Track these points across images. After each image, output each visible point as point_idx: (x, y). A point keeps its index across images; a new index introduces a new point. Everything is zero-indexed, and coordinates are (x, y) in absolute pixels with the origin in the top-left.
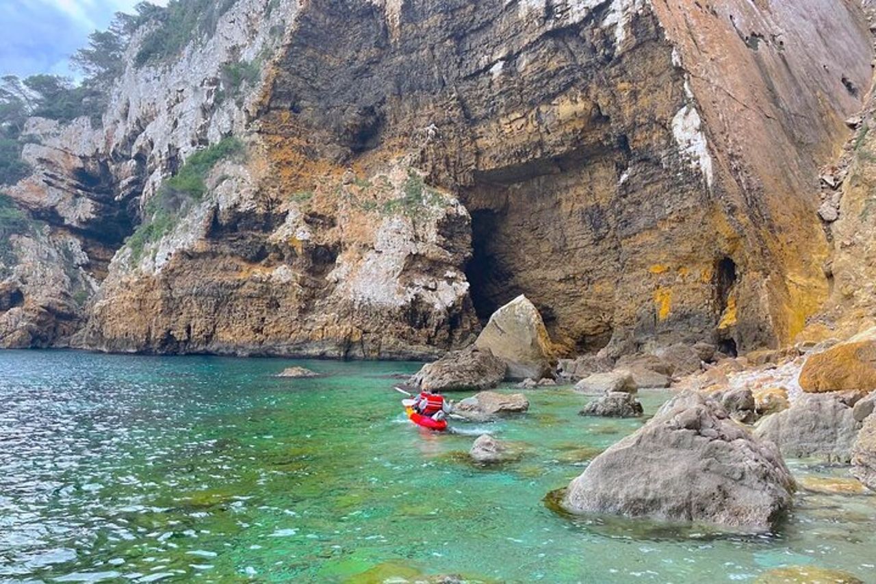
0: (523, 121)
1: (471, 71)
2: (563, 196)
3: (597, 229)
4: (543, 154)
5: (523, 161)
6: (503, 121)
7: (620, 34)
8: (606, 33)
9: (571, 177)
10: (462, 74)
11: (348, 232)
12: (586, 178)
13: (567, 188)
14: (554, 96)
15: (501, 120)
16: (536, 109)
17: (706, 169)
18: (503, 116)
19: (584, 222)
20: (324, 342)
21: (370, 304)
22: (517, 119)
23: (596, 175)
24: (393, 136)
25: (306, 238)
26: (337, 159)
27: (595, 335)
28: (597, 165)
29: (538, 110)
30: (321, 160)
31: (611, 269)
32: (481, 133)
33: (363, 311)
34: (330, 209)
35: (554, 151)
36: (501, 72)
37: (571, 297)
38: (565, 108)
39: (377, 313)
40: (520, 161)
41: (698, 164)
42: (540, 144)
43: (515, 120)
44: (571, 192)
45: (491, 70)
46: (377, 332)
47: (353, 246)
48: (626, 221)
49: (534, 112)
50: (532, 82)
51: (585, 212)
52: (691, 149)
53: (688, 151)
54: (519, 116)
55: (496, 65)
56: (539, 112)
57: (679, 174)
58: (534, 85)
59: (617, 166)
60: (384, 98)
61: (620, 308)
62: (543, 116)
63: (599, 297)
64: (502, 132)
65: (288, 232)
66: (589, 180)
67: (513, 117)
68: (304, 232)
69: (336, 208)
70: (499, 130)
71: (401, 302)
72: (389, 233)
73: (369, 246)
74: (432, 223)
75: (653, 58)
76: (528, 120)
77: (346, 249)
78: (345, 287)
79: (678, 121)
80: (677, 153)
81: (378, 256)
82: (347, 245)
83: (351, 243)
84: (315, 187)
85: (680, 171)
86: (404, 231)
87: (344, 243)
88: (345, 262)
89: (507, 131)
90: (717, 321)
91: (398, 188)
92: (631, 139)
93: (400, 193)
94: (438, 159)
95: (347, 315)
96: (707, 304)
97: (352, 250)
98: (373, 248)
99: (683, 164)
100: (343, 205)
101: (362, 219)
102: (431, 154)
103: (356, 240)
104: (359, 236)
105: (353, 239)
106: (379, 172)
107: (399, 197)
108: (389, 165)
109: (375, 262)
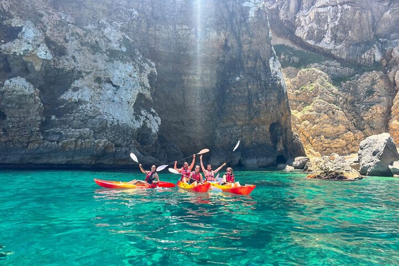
2: (186, 78)
4: (193, 53)
7: (252, 14)
8: (243, 9)
9: (191, 70)
11: (83, 64)
13: (189, 74)
14: (208, 26)
15: (177, 26)
16: (195, 28)
17: (283, 85)
18: (179, 24)
20: (75, 152)
21: (119, 125)
22: (186, 29)
25: (48, 59)
34: (62, 40)
35: (200, 54)
38: (213, 35)
41: (280, 82)
42: (194, 48)
43: (184, 29)
44: (191, 77)
46: (127, 146)
47: (90, 76)
48: (232, 99)
52: (277, 75)
56: (196, 30)
59: (216, 71)
62: (199, 34)
63: (196, 133)
64: (176, 33)
65: (25, 47)
66: (201, 73)
67: (184, 27)
68: (46, 52)
69: (67, 41)
70: (174, 31)
71: (138, 125)
72: (123, 74)
73: (103, 79)
74: (146, 75)
75: (261, 31)
76: (191, 32)
77: (83, 77)
78: (92, 108)
79: (271, 61)
80: (270, 75)
81: (117, 90)
82: (84, 74)
83: (88, 73)
84: (42, 16)
85: (270, 83)
86: (135, 76)
87: (80, 72)
88: (85, 88)
89: (179, 33)
90: (275, 148)
91: (116, 43)
92: (245, 62)
93: (120, 47)
94: (137, 33)
95: (100, 131)
96: (269, 141)
97: (88, 80)
98: (110, 82)
99: (272, 80)
100: (73, 40)
101: (92, 57)
102: (134, 28)
103: (91, 72)
104: (93, 69)
105: (89, 71)
106: (91, 25)
107: (120, 49)
108: (100, 22)
109: (115, 93)
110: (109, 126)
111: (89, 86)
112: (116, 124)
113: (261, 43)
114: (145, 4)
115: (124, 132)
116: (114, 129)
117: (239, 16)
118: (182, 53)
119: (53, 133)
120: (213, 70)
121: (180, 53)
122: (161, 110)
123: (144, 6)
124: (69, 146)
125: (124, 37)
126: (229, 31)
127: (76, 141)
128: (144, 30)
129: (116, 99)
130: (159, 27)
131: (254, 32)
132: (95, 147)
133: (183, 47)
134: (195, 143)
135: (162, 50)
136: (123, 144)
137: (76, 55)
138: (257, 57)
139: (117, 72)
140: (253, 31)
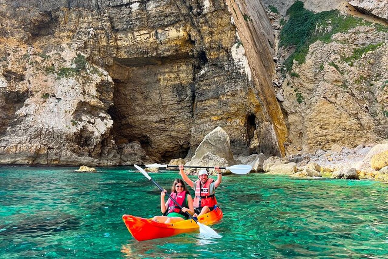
0: (148, 36)
1: (117, 4)
2: (162, 77)
3: (180, 95)
4: (157, 54)
5: (145, 56)
6: (136, 34)
7: (207, 4)
9: (167, 68)
10: (111, 4)
11: (35, 85)
12: (175, 69)
13: (164, 73)
14: (167, 26)
15: (135, 33)
16: (155, 30)
17: (248, 73)
18: (136, 31)
19: (173, 92)
20: (16, 155)
21: (53, 131)
22: (145, 34)
23: (181, 68)
24: (63, 31)
25: (4, 86)
26: (23, 38)
27: (172, 152)
28: (182, 63)
29: (156, 31)
30: (11, 38)
31: (186, 117)
32: (120, 37)
33: (48, 135)
34: (21, 70)
35: (164, 54)
36: (138, 8)
37: (161, 131)
38: (172, 33)
39: (58, 136)
40: (143, 56)
41: (244, 70)
42: (156, 49)
43: (143, 34)
44: (167, 76)
45: (131, 6)
46: (58, 148)
47: (39, 93)
48: (201, 93)
49: (154, 32)
50: (155, 17)
51: (174, 86)
52: (241, 63)
53: (239, 64)
54: (146, 32)
55: (134, 4)
56: (157, 32)
57: (234, 74)
58: (156, 19)
59: (192, 65)
60: (59, 8)
61: (194, 137)
62: (159, 35)
63: (178, 131)
64: (135, 39)
66: (177, 70)
67: (142, 32)
68: (3, 82)
69: (25, 69)
70: (133, 38)
71: (74, 130)
72: (66, 88)
73: (50, 94)
74: (94, 85)
75: (221, 18)
76: (150, 35)
77: (33, 95)
78: (34, 119)
79: (234, 49)
80: (234, 64)
81: (59, 102)
82: (34, 93)
83: (37, 92)
84: (9, 54)
85: (235, 73)
86: (77, 88)
87: (31, 92)
88: (33, 103)
89: (138, 39)
91: (69, 62)
92: (208, 54)
93: (71, 65)
94: (95, 48)
95: (36, 137)
97: (38, 96)
98: (54, 96)
99: (236, 69)
100: (30, 68)
101: (44, 78)
102: (90, 44)
103: (40, 90)
104: (42, 88)
105: (39, 89)
106: (54, 51)
107: (71, 67)
108: (61, 47)
109: (56, 105)
110: (44, 132)
111: (36, 102)
112: (50, 130)
113: (223, 32)
114: (103, 21)
117: (196, 10)
119: (4, 140)
120: (188, 65)
123: (103, 23)
124: (11, 150)
125: (79, 56)
127: (16, 146)
129: (56, 110)
131: (213, 21)
132: (29, 150)
133: (143, 51)
134: (178, 142)
136: (55, 147)
137: (30, 79)
138: (220, 47)
139: (60, 87)
140: (211, 21)
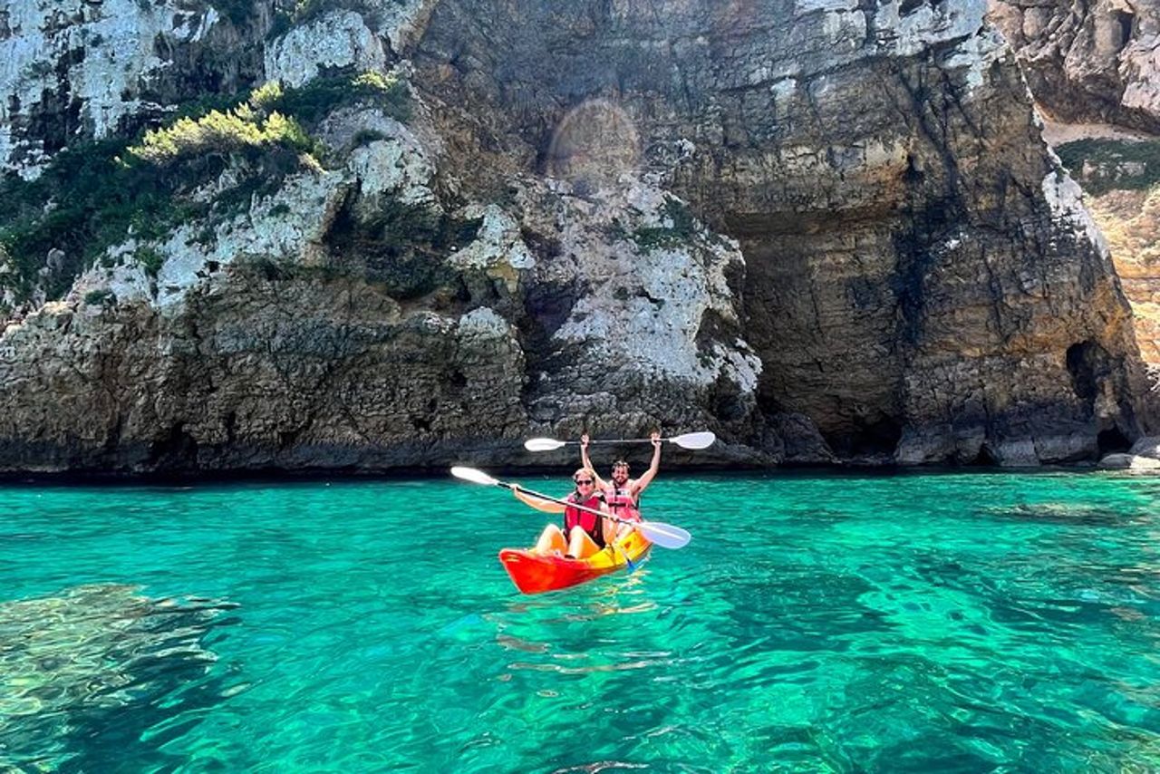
0: (812, 159)
1: (734, 83)
2: (816, 263)
3: (863, 304)
4: (831, 205)
6: (784, 154)
7: (975, 80)
8: (950, 75)
9: (827, 242)
10: (720, 85)
11: (591, 266)
12: (850, 243)
13: (823, 253)
14: (858, 137)
15: (783, 152)
16: (826, 148)
17: (1095, 241)
18: (787, 147)
19: (846, 296)
22: (805, 154)
23: (865, 241)
24: (613, 144)
25: (529, 267)
26: (525, 157)
28: (866, 230)
29: (830, 150)
30: (504, 154)
31: (873, 353)
32: (744, 165)
34: (551, 228)
35: (846, 203)
36: (794, 91)
37: (812, 386)
38: (875, 153)
41: (1085, 234)
42: (829, 192)
43: (802, 155)
44: (828, 259)
45: (773, 88)
47: (606, 288)
48: (944, 295)
49: (823, 153)
50: (833, 113)
51: (850, 283)
52: (1074, 217)
53: (1068, 219)
54: (808, 151)
55: (783, 83)
56: (831, 152)
57: (1052, 244)
58: (835, 118)
59: (892, 235)
60: (599, 90)
62: (838, 160)
63: (854, 387)
64: (781, 167)
65: (490, 251)
66: (853, 247)
67: (801, 151)
68: (524, 255)
69: (559, 228)
70: (777, 165)
71: (708, 377)
72: (670, 274)
73: (630, 290)
74: (720, 269)
75: (1008, 114)
76: (817, 159)
77: (591, 292)
78: (613, 351)
79: (1048, 184)
80: (1050, 219)
81: (660, 308)
82: (593, 286)
83: (600, 283)
84: (515, 191)
85: (1053, 241)
86: (696, 273)
87: (586, 284)
88: (597, 311)
89: (790, 166)
90: (1090, 410)
91: (653, 214)
92: (970, 201)
93: (661, 221)
94: (695, 186)
95: (631, 396)
96: (1068, 392)
97: (603, 295)
98: (643, 294)
99: (1058, 232)
100: (570, 225)
101: (608, 250)
102: (687, 177)
103: (607, 280)
104: (609, 274)
105: (602, 278)
106: (604, 190)
107: (661, 226)
108: (620, 181)
109: (656, 316)
110: (646, 384)
111: (604, 308)
112: (660, 378)
113: (1012, 146)
114: (707, 123)
115: (678, 393)
116: (657, 390)
117: (940, 95)
118: (800, 209)
120: (883, 234)
121: (795, 209)
122: (764, 340)
123: (706, 128)
124: (572, 429)
125: (668, 199)
126: (915, 134)
127: (585, 419)
128: (710, 177)
129: (659, 326)
130: (742, 164)
131: (986, 122)
132: (622, 430)
133: (801, 196)
134: (854, 411)
135: (753, 211)
136: (678, 421)
137: (578, 251)
138: (1004, 181)
139: (657, 272)
140: (982, 120)
